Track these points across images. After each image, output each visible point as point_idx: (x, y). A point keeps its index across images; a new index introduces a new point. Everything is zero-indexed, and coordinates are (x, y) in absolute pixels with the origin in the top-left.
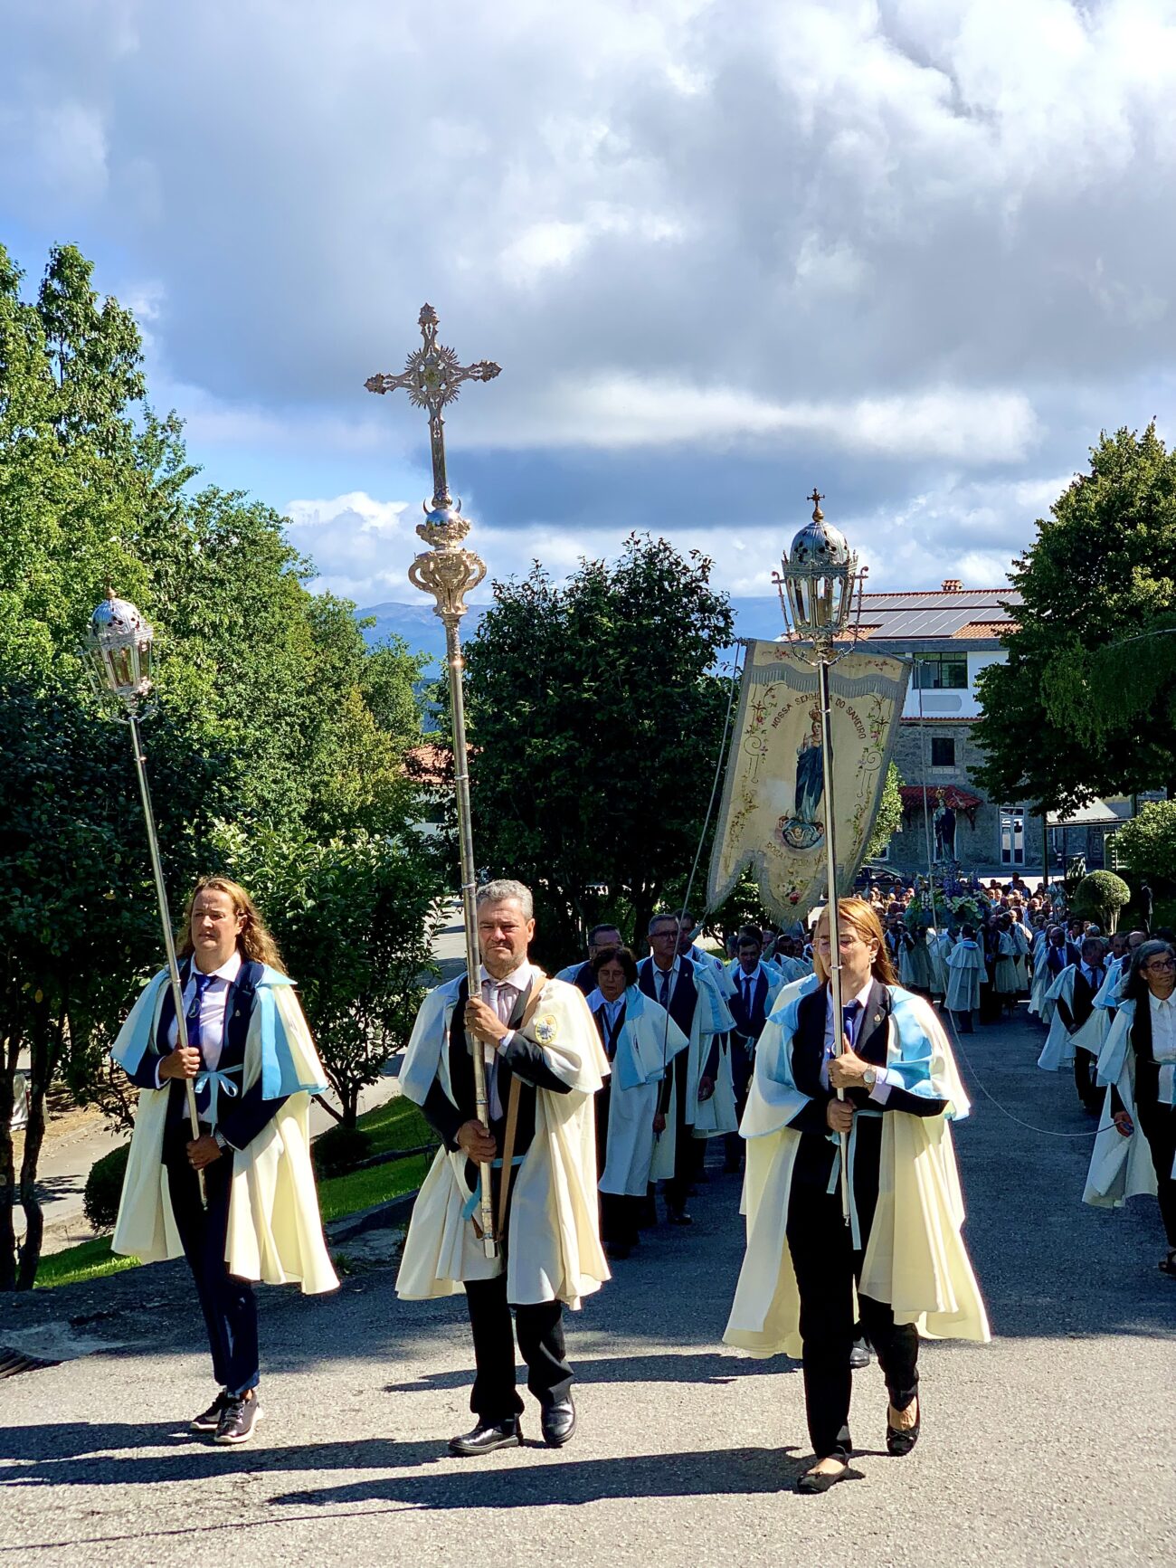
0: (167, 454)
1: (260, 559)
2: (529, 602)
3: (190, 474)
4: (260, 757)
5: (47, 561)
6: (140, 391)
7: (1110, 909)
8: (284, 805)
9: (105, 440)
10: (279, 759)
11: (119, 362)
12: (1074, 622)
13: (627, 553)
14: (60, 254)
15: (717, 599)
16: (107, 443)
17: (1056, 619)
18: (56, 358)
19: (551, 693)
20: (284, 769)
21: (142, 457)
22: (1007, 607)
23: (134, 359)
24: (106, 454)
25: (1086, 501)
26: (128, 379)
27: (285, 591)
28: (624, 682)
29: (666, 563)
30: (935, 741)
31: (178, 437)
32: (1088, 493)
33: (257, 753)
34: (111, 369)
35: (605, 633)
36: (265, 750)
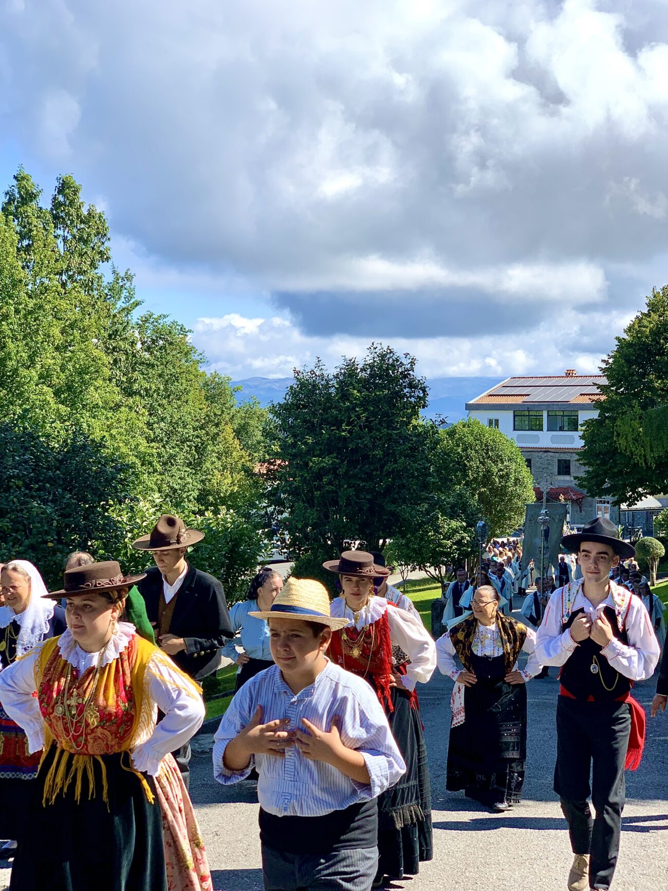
0: (125, 293)
1: (174, 353)
2: (314, 381)
3: (137, 305)
4: (172, 465)
5: (53, 352)
6: (107, 257)
7: (654, 559)
8: (185, 492)
9: (87, 285)
10: (183, 466)
11: (96, 241)
12: (636, 395)
13: (369, 354)
14: (63, 181)
15: (419, 381)
16: (88, 287)
17: (626, 393)
18: (61, 239)
19: (324, 432)
20: (185, 471)
21: (110, 295)
22: (599, 387)
23: (105, 240)
24: (88, 293)
25: (644, 327)
26: (101, 251)
27: (189, 371)
28: (365, 427)
29: (391, 360)
30: (559, 461)
31: (131, 284)
32: (645, 323)
33: (170, 462)
34: (92, 245)
35: (356, 399)
36: (175, 460)
